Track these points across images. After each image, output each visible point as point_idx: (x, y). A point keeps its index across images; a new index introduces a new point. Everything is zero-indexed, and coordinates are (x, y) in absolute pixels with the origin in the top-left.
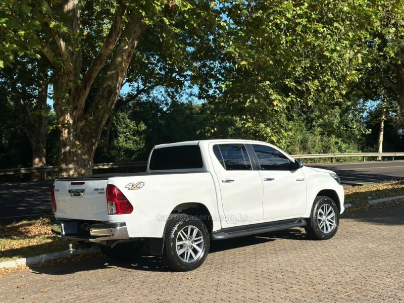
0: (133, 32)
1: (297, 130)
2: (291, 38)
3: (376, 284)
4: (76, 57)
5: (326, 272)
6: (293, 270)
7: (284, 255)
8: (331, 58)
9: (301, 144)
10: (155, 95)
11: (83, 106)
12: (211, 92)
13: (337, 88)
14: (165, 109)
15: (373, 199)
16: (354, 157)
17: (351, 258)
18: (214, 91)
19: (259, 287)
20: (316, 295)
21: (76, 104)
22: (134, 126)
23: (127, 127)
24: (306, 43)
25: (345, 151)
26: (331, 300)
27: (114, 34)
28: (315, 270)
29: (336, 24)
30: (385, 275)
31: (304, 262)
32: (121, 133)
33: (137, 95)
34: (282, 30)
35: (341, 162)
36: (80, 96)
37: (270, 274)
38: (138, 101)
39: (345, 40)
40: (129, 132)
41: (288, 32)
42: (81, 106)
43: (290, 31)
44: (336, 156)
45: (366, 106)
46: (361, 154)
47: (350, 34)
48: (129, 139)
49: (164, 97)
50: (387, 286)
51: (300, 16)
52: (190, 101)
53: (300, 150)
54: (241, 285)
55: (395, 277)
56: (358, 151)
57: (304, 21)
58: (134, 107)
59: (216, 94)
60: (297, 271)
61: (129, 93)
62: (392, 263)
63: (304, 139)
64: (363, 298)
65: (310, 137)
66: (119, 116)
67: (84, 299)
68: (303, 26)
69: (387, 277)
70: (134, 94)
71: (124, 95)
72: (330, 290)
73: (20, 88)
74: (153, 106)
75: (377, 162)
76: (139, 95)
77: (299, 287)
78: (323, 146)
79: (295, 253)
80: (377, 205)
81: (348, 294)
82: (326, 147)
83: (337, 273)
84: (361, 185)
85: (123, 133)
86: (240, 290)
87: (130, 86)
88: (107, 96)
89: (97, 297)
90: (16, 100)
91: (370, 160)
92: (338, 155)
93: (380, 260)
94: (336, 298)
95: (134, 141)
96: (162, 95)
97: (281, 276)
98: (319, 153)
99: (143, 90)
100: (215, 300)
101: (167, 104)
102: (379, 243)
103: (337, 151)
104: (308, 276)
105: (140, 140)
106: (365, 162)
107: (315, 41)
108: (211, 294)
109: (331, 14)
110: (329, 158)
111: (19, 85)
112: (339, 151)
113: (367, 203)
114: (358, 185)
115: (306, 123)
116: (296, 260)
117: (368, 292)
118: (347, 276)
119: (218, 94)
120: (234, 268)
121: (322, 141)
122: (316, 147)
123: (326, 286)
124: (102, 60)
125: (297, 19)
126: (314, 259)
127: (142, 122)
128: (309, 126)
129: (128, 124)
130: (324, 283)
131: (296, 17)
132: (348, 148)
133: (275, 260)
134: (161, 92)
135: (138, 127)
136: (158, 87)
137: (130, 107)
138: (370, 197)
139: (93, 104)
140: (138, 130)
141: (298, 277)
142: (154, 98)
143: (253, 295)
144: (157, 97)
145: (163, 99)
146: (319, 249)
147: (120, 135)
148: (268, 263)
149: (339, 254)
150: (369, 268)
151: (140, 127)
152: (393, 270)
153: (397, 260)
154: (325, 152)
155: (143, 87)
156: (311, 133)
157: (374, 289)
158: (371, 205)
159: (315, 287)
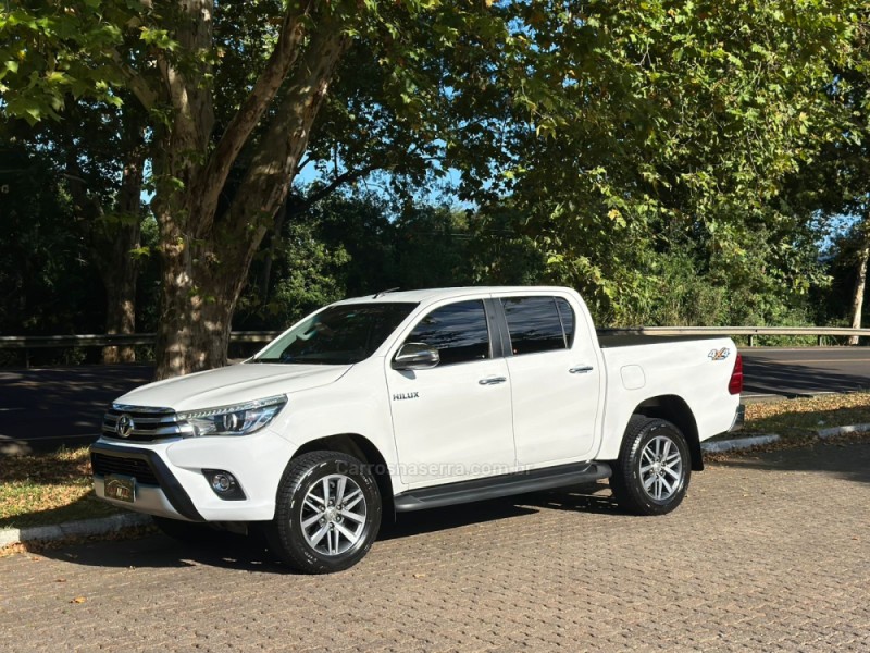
0: (323, 53)
1: (676, 273)
2: (658, 75)
3: (809, 602)
4: (203, 104)
5: (706, 573)
6: (638, 568)
7: (622, 536)
8: (741, 119)
9: (683, 305)
10: (372, 188)
11: (214, 208)
12: (487, 185)
13: (753, 184)
14: (391, 219)
15: (828, 425)
16: (799, 335)
17: (765, 547)
18: (493, 184)
19: (562, 599)
20: (681, 618)
21: (198, 203)
22: (325, 255)
23: (310, 255)
24: (690, 86)
25: (779, 322)
26: (711, 630)
27: (283, 55)
28: (684, 568)
29: (756, 48)
30: (832, 584)
31: (662, 551)
32: (296, 269)
33: (332, 188)
34: (641, 56)
35: (769, 345)
36: (207, 186)
37: (589, 574)
38: (334, 199)
39: (774, 82)
40: (314, 266)
41: (654, 61)
42: (208, 207)
43: (658, 59)
44: (759, 332)
45: (829, 226)
46: (813, 331)
47: (786, 69)
48: (314, 281)
49: (390, 194)
50: (833, 606)
51: (681, 28)
52: (444, 204)
53: (681, 318)
54: (524, 594)
55: (852, 589)
56: (809, 322)
57: (689, 40)
58: (326, 214)
59: (497, 191)
60: (646, 568)
61: (316, 183)
62: (851, 560)
63: (690, 293)
64: (779, 628)
65: (705, 290)
66: (294, 231)
67: (196, 607)
68: (687, 49)
69: (836, 589)
70: (325, 185)
71: (307, 187)
72: (712, 610)
73: (86, 165)
74: (367, 211)
75: (848, 348)
76: (337, 188)
77: (647, 601)
78: (731, 309)
79: (646, 533)
80: (836, 440)
81: (747, 619)
82: (739, 312)
83: (730, 577)
84: (808, 396)
85: (300, 267)
86: (520, 603)
87: (316, 167)
88: (264, 187)
89: (222, 605)
90: (76, 189)
91: (834, 343)
92: (763, 329)
93: (826, 553)
94: (721, 627)
95: (323, 286)
96: (386, 190)
97: (611, 578)
98: (722, 325)
99: (344, 178)
100: (467, 620)
101: (395, 209)
102: (829, 517)
103: (763, 321)
104: (668, 580)
105: (337, 284)
106: (823, 347)
107: (709, 84)
108: (460, 609)
109: (746, 26)
110: (743, 336)
111: (84, 158)
112: (766, 320)
113: (815, 433)
114: (802, 396)
115: (697, 259)
116: (647, 545)
117: (792, 617)
118: (750, 583)
119: (503, 191)
120: (513, 557)
121: (730, 300)
122: (716, 312)
123: (703, 602)
124: (255, 111)
125: (673, 33)
126: (685, 547)
127: (342, 246)
128: (702, 266)
129: (313, 250)
130: (701, 595)
131: (671, 29)
132: (787, 316)
133: (601, 544)
134: (384, 183)
135: (333, 256)
136: (378, 171)
137: (317, 212)
138: (821, 423)
139: (235, 204)
140: (334, 262)
141: (647, 582)
142: (369, 194)
143: (549, 615)
144: (375, 192)
145: (387, 198)
146: (698, 525)
147: (295, 273)
148: (588, 551)
149: (740, 538)
150: (799, 568)
151: (338, 256)
152: (851, 574)
153: (863, 555)
154: (734, 323)
155: (345, 171)
156: (706, 280)
157: (804, 612)
158: (821, 439)
159: (680, 603)
